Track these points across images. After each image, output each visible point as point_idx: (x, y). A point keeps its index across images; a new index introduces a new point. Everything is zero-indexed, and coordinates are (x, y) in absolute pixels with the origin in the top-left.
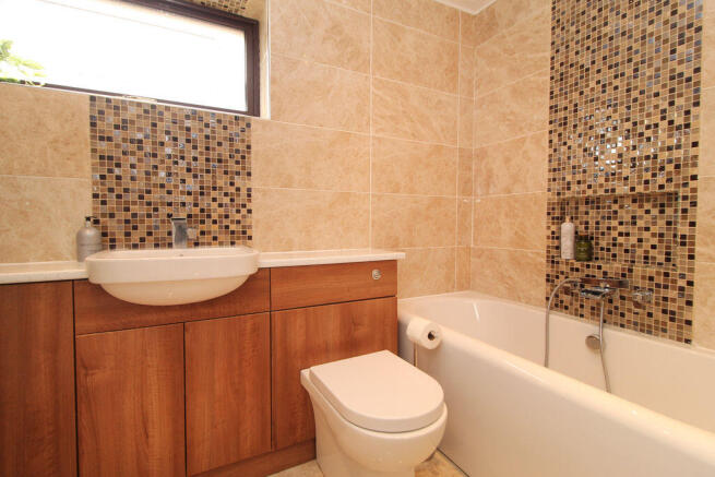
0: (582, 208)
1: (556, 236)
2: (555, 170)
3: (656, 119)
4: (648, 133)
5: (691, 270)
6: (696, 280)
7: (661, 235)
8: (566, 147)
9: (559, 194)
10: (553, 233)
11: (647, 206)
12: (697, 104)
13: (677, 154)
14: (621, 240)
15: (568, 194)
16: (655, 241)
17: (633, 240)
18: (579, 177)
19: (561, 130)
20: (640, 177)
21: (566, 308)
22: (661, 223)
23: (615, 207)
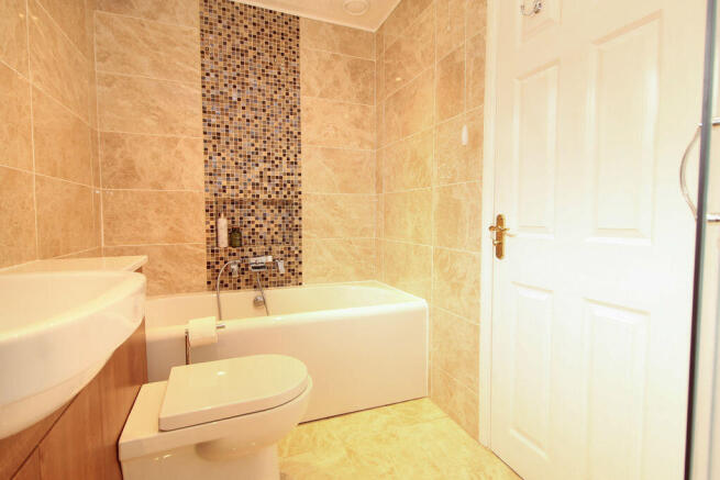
0: (229, 207)
1: (214, 229)
2: (211, 174)
3: (280, 154)
4: (277, 162)
5: (300, 244)
6: (303, 248)
7: (280, 226)
8: (220, 158)
9: (216, 195)
10: (212, 227)
11: (272, 207)
12: (300, 152)
13: (291, 178)
14: (257, 230)
15: (224, 196)
16: (276, 229)
17: (265, 229)
18: (233, 183)
19: (215, 142)
20: (273, 189)
21: (226, 286)
22: (280, 218)
23: (253, 207)
